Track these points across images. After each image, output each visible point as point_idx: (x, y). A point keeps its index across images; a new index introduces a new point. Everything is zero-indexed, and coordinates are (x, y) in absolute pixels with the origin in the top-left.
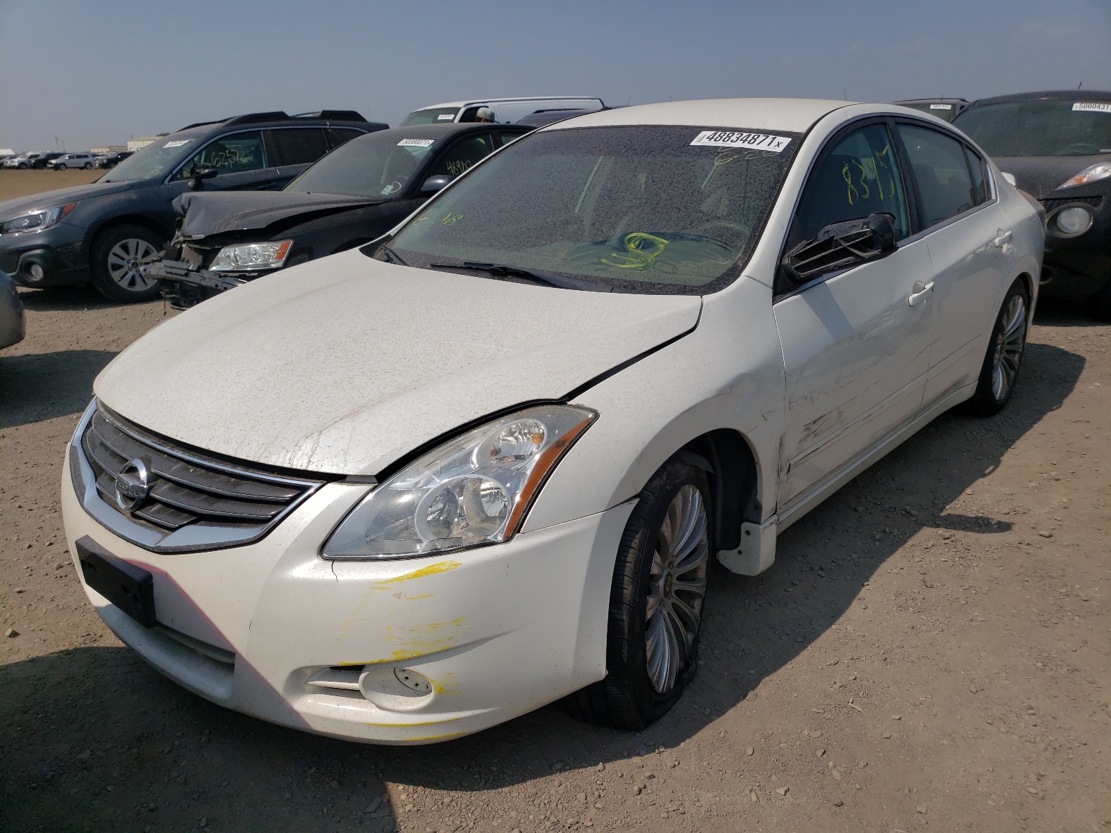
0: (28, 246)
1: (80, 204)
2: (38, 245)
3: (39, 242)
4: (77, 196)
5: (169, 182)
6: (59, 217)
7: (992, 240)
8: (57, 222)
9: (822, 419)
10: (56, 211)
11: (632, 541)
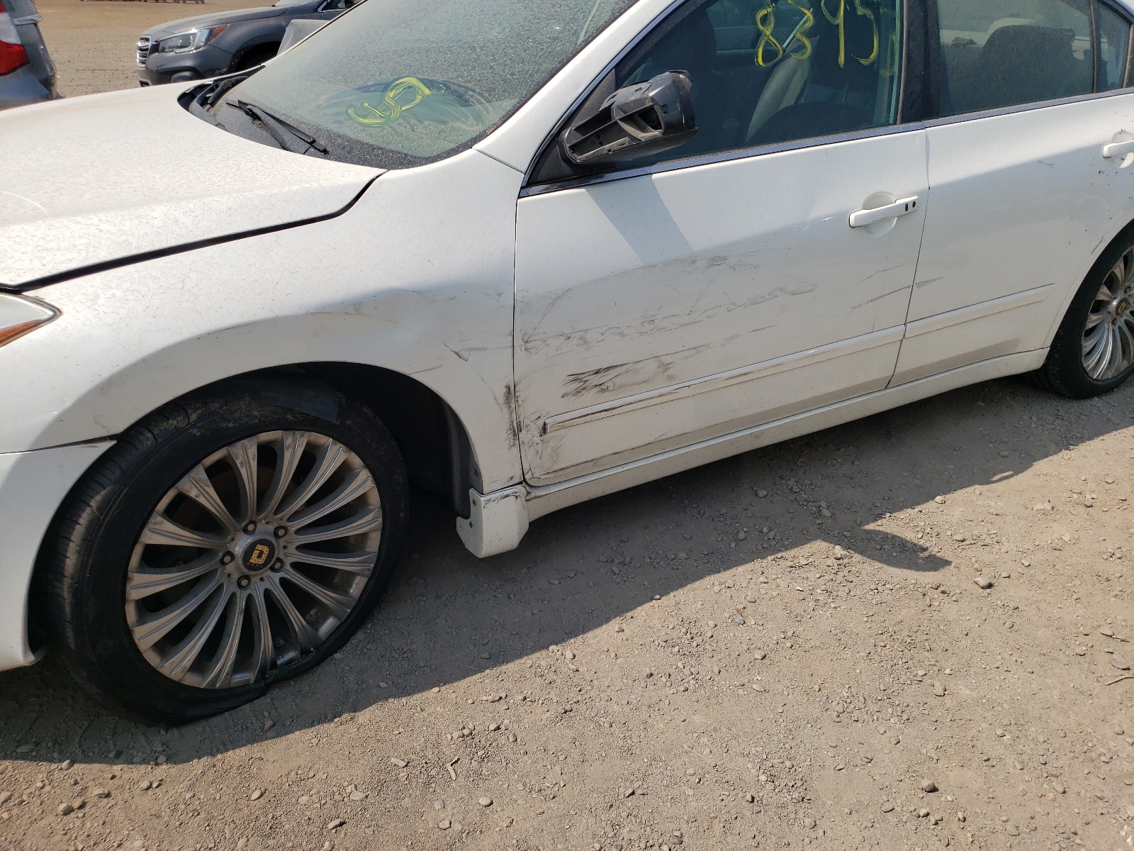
0: (177, 67)
1: (230, 26)
2: (187, 67)
3: (189, 63)
4: (230, 18)
5: (323, 10)
6: (208, 39)
7: (1100, 146)
8: (206, 44)
9: (615, 370)
10: (206, 33)
11: (92, 497)
